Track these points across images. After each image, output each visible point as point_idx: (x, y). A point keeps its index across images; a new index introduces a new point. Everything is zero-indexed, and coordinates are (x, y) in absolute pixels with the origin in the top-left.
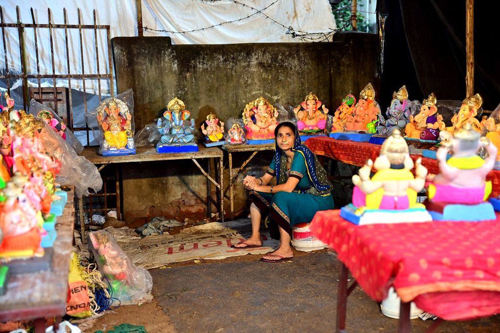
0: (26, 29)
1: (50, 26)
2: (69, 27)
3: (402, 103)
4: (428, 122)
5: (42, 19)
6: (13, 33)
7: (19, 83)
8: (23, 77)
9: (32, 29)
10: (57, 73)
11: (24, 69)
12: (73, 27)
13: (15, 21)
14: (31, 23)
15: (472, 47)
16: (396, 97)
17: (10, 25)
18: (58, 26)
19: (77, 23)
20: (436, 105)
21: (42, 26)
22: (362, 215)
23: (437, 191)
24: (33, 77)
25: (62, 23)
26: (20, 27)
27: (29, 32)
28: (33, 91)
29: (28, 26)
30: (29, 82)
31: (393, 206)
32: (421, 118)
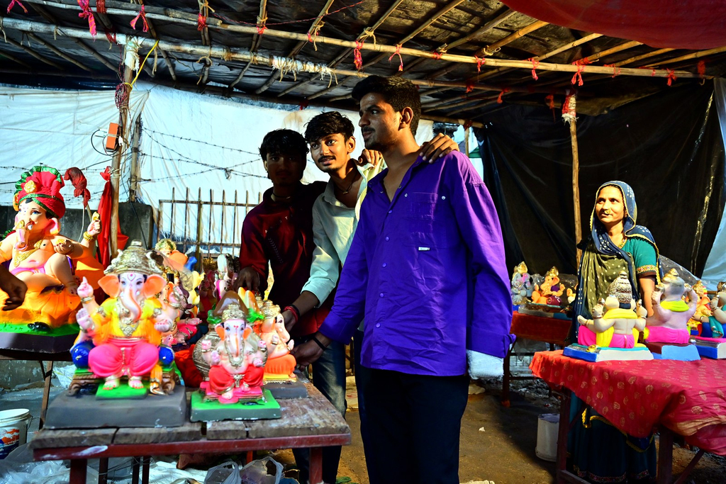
0: (204, 206)
1: (223, 204)
2: (238, 205)
3: (522, 276)
4: (552, 290)
5: (217, 198)
6: (194, 208)
7: (192, 249)
8: (196, 244)
9: (209, 206)
10: (223, 242)
11: (198, 238)
12: (241, 205)
13: (197, 199)
14: (209, 201)
15: (581, 232)
16: (517, 271)
17: (192, 202)
18: (230, 204)
19: (244, 203)
20: (558, 276)
21: (217, 204)
22: (598, 352)
23: (650, 332)
24: (204, 244)
25: (233, 202)
26: (200, 204)
27: (206, 208)
28: (203, 256)
29: (206, 203)
30: (200, 248)
31: (623, 345)
32: (546, 287)
